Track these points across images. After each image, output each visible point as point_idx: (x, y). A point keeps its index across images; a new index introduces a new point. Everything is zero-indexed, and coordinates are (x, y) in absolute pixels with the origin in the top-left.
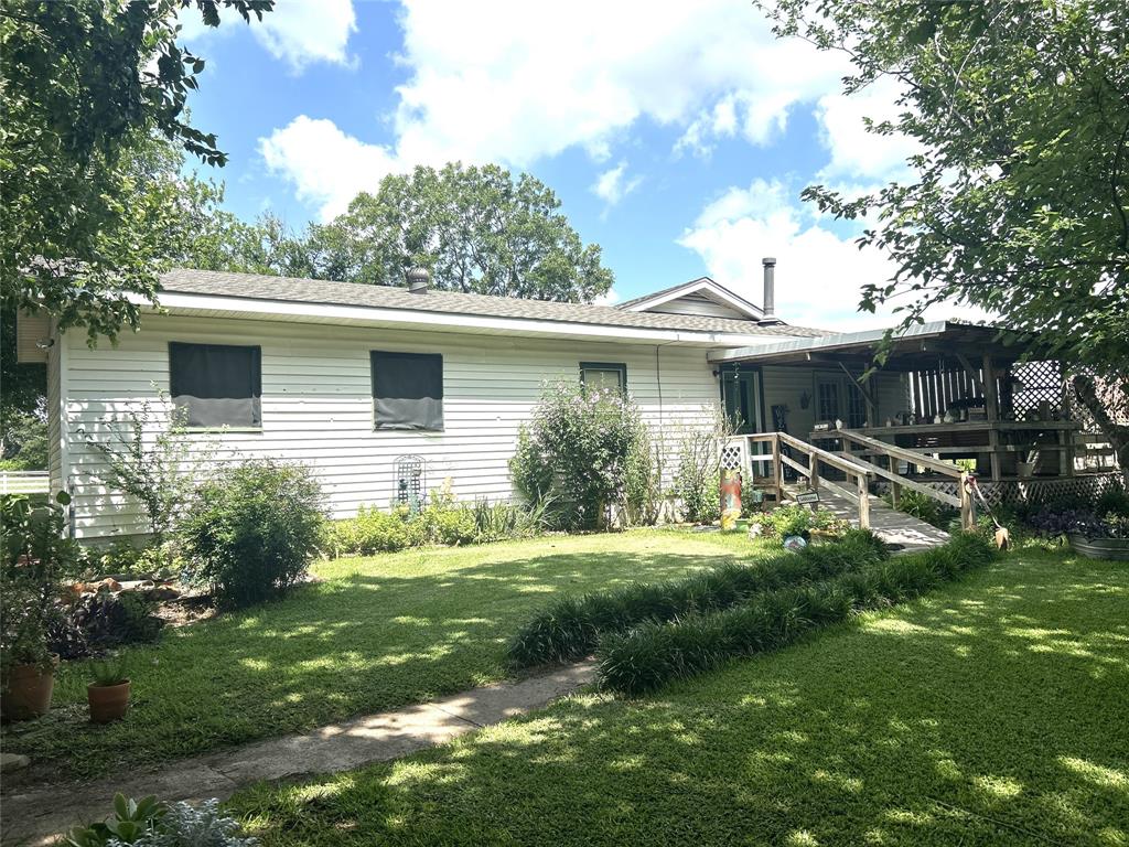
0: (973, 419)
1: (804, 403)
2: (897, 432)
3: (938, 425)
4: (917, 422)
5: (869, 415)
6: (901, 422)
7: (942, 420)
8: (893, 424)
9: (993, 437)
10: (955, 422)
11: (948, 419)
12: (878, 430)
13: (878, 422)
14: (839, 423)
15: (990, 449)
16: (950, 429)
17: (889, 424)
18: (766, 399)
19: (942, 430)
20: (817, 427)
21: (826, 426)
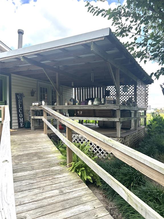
0: (108, 103)
1: (32, 94)
2: (70, 108)
3: (90, 106)
4: (80, 104)
5: (57, 99)
6: (72, 103)
7: (92, 103)
8: (68, 104)
9: (118, 114)
10: (99, 104)
11: (95, 103)
12: (60, 107)
13: (61, 103)
14: (43, 103)
15: (116, 120)
16: (95, 108)
17: (66, 104)
18: (12, 90)
19: (92, 108)
20: (33, 104)
21: (37, 104)
